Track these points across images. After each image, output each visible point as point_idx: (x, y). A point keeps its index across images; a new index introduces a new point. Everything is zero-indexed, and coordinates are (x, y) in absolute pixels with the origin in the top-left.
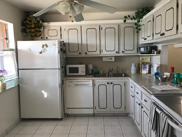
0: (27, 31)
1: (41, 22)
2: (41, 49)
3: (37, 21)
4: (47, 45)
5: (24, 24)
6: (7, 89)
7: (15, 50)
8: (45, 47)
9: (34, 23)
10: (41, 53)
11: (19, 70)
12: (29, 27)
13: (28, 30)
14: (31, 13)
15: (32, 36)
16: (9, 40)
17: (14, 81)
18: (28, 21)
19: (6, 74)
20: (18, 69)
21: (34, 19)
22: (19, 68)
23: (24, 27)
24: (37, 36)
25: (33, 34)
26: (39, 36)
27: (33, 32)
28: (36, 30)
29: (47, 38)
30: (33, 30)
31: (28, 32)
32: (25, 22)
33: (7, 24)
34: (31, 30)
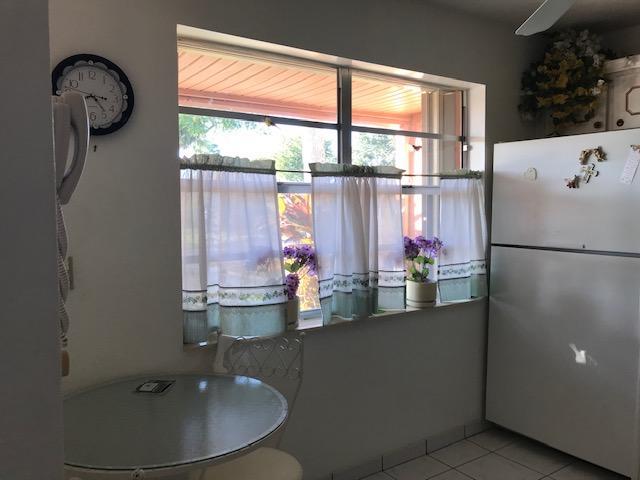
0: (540, 105)
1: (597, 59)
2: (577, 169)
3: (584, 59)
4: (605, 150)
5: (529, 80)
6: (439, 303)
7: (484, 176)
8: (594, 158)
9: (568, 71)
10: (574, 184)
11: (492, 247)
12: (546, 87)
13: (542, 102)
14: (562, 35)
15: (557, 122)
16: (471, 144)
17: (468, 284)
18: (546, 68)
19: (442, 255)
20: (490, 245)
21: (573, 54)
22: (493, 242)
23: (530, 93)
24: (575, 122)
25: (560, 115)
26: (588, 117)
27: (559, 107)
28: (573, 96)
29: (620, 123)
30: (561, 99)
31: (543, 107)
32: (533, 74)
33: (468, 90)
34: (554, 97)
